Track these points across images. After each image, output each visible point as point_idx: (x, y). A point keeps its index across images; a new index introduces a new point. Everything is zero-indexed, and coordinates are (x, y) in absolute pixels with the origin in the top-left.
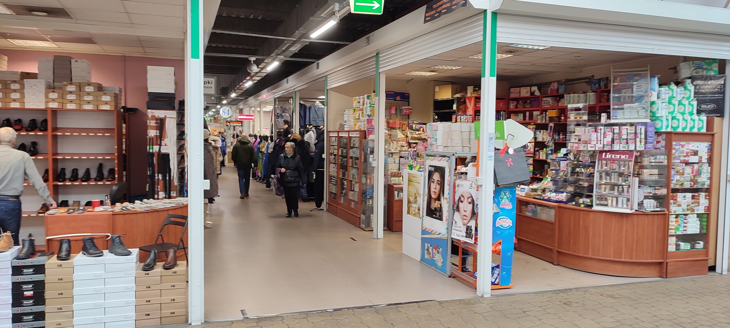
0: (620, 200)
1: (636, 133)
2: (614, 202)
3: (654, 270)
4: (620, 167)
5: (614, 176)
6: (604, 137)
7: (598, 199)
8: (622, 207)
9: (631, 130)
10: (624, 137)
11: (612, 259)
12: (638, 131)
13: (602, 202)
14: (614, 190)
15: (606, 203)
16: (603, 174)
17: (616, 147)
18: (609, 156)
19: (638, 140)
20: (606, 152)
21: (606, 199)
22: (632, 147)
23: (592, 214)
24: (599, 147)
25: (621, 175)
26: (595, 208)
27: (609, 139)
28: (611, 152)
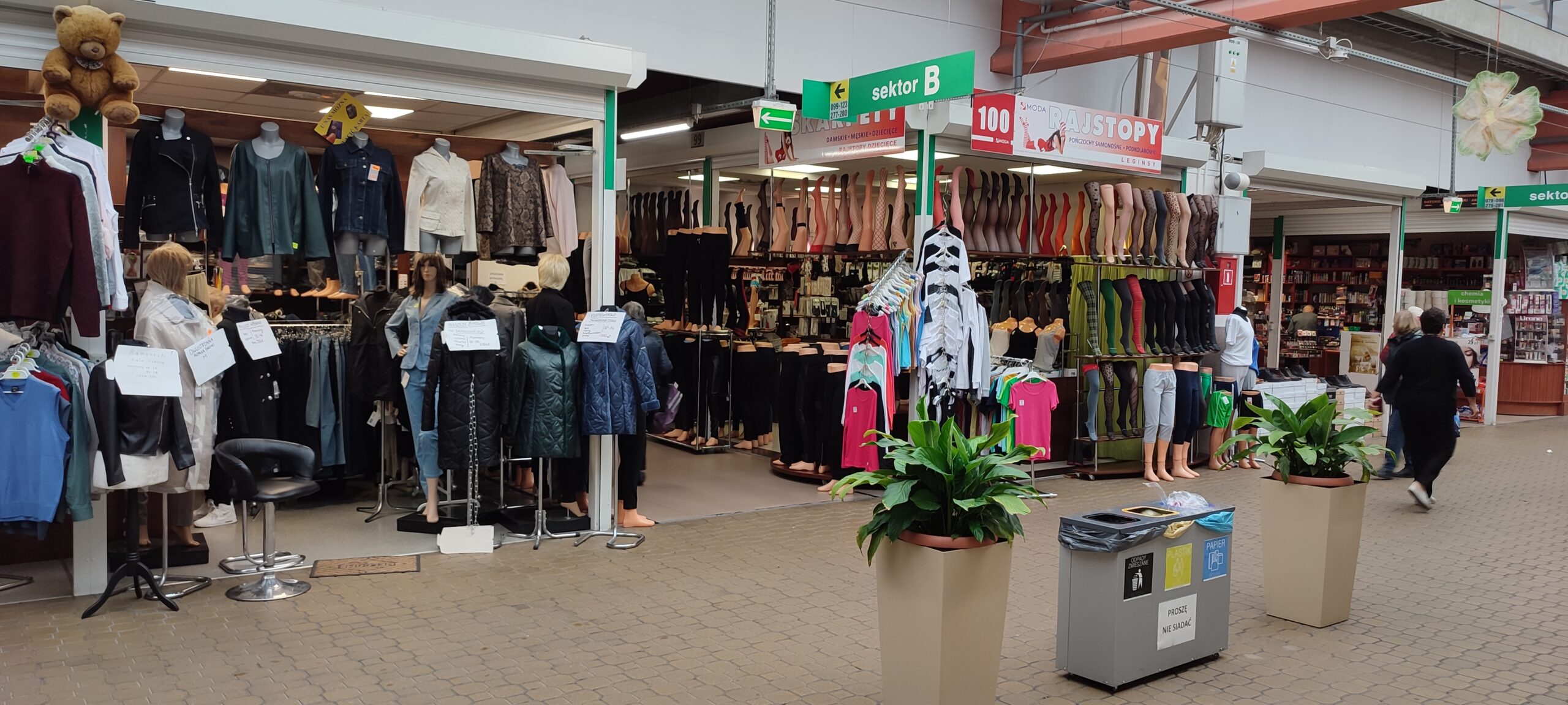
0: (1536, 354)
1: (1545, 301)
2: (1531, 356)
3: (1553, 410)
4: (1535, 328)
5: (1531, 335)
6: (1522, 303)
7: (1517, 354)
8: (1538, 359)
9: (1542, 297)
10: (1537, 303)
11: (1528, 402)
12: (1547, 298)
13: (1520, 356)
14: (1530, 346)
15: (1524, 356)
16: (1521, 333)
17: (1531, 311)
18: (1525, 319)
19: (1547, 305)
20: (1523, 315)
21: (1525, 354)
22: (1542, 312)
23: (1512, 367)
24: (1518, 311)
25: (1535, 333)
26: (1516, 361)
27: (1525, 304)
28: (1527, 315)
